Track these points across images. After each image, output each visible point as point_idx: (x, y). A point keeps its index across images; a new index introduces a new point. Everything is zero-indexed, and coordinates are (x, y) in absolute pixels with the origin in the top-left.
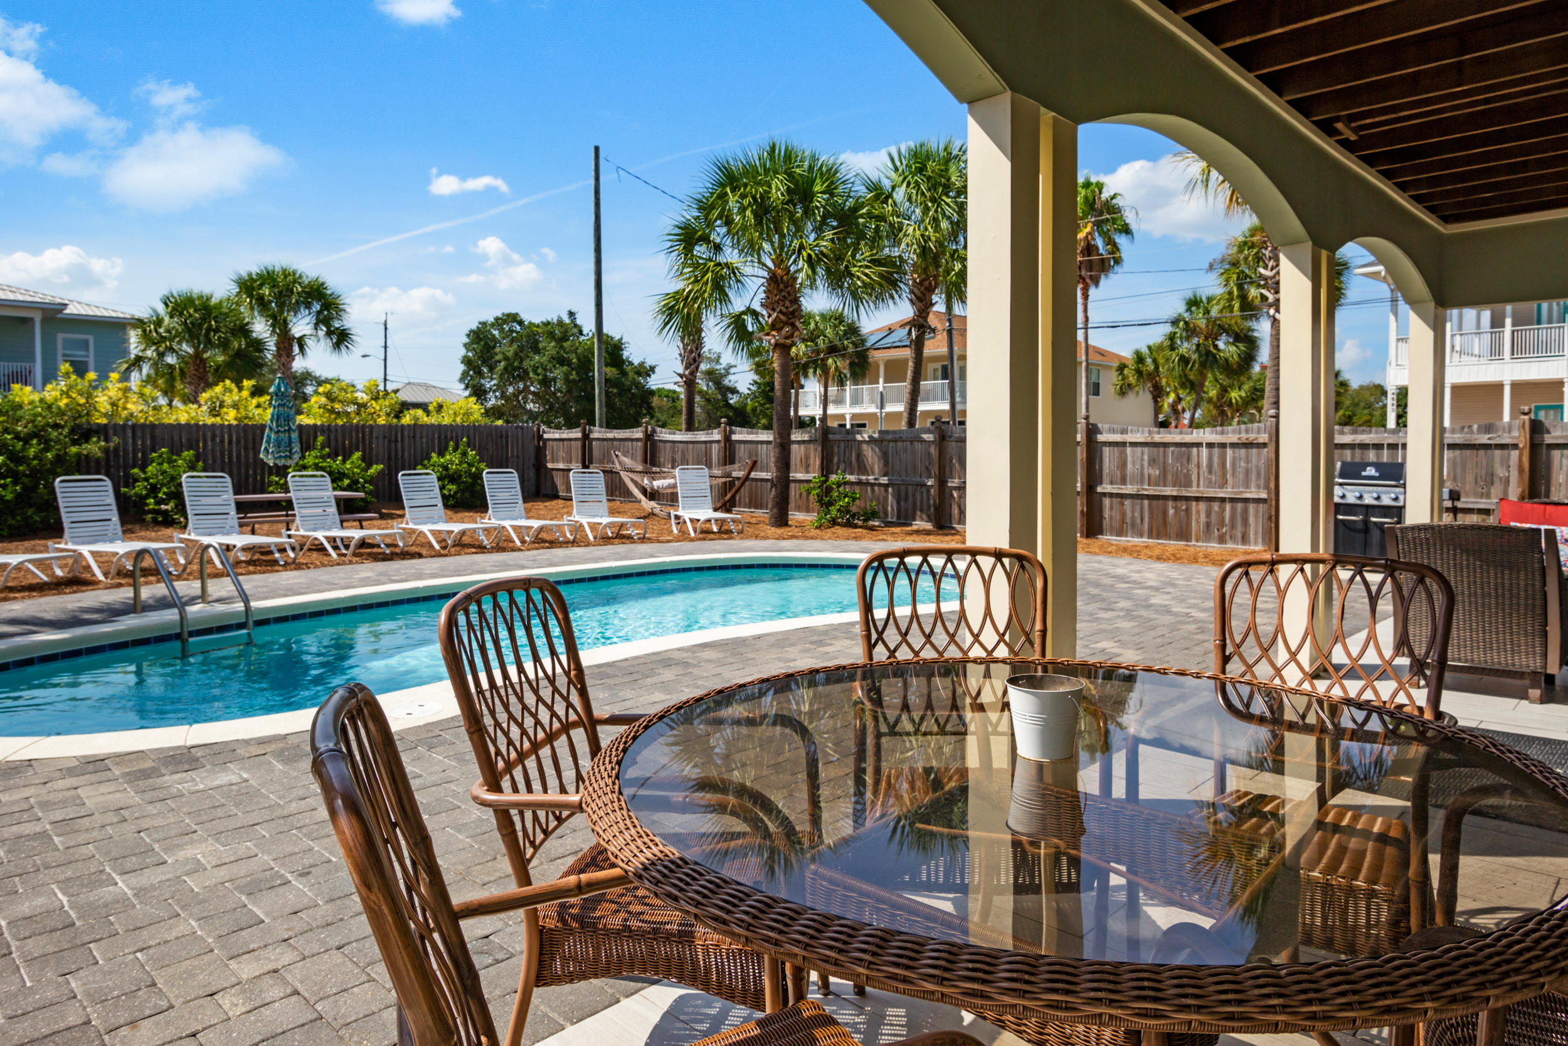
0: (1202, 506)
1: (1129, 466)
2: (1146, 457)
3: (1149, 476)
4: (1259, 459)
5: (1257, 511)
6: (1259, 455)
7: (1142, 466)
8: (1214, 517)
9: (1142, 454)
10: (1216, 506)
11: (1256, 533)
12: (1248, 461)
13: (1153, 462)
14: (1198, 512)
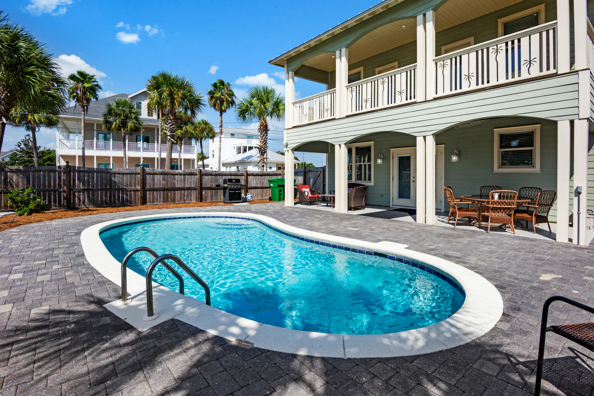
0: (179, 192)
1: (156, 181)
2: (161, 178)
3: (163, 184)
4: (194, 178)
5: (194, 192)
6: (194, 177)
7: (160, 181)
8: (182, 195)
9: (160, 177)
10: (183, 192)
11: (194, 198)
12: (191, 179)
13: (164, 179)
14: (178, 194)
